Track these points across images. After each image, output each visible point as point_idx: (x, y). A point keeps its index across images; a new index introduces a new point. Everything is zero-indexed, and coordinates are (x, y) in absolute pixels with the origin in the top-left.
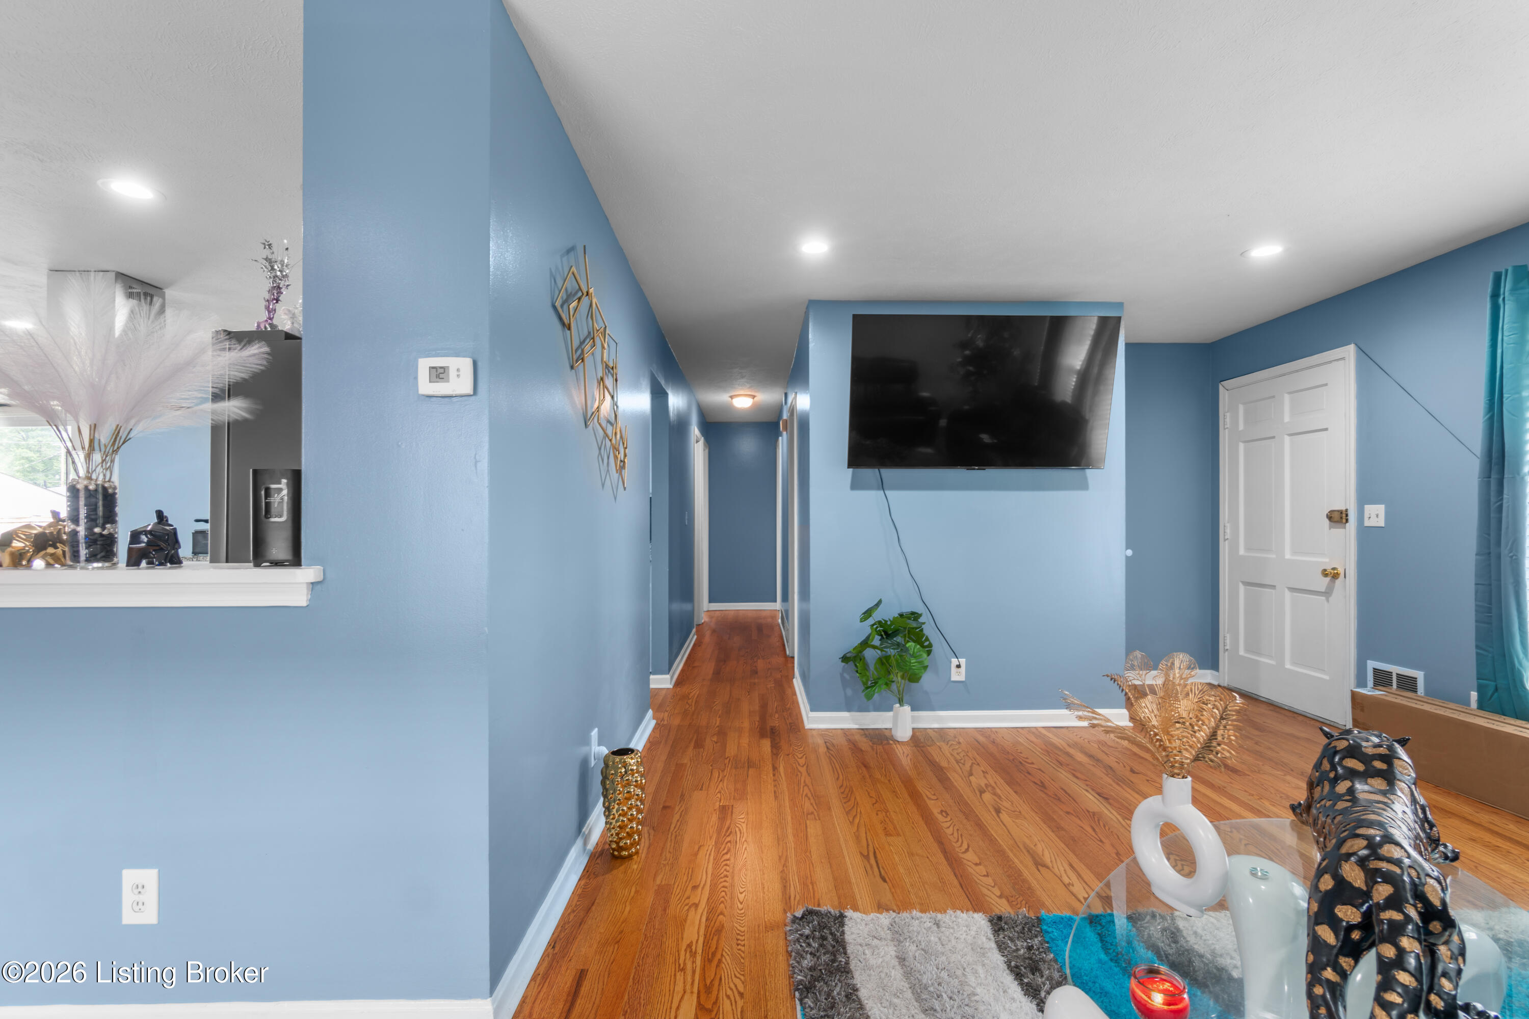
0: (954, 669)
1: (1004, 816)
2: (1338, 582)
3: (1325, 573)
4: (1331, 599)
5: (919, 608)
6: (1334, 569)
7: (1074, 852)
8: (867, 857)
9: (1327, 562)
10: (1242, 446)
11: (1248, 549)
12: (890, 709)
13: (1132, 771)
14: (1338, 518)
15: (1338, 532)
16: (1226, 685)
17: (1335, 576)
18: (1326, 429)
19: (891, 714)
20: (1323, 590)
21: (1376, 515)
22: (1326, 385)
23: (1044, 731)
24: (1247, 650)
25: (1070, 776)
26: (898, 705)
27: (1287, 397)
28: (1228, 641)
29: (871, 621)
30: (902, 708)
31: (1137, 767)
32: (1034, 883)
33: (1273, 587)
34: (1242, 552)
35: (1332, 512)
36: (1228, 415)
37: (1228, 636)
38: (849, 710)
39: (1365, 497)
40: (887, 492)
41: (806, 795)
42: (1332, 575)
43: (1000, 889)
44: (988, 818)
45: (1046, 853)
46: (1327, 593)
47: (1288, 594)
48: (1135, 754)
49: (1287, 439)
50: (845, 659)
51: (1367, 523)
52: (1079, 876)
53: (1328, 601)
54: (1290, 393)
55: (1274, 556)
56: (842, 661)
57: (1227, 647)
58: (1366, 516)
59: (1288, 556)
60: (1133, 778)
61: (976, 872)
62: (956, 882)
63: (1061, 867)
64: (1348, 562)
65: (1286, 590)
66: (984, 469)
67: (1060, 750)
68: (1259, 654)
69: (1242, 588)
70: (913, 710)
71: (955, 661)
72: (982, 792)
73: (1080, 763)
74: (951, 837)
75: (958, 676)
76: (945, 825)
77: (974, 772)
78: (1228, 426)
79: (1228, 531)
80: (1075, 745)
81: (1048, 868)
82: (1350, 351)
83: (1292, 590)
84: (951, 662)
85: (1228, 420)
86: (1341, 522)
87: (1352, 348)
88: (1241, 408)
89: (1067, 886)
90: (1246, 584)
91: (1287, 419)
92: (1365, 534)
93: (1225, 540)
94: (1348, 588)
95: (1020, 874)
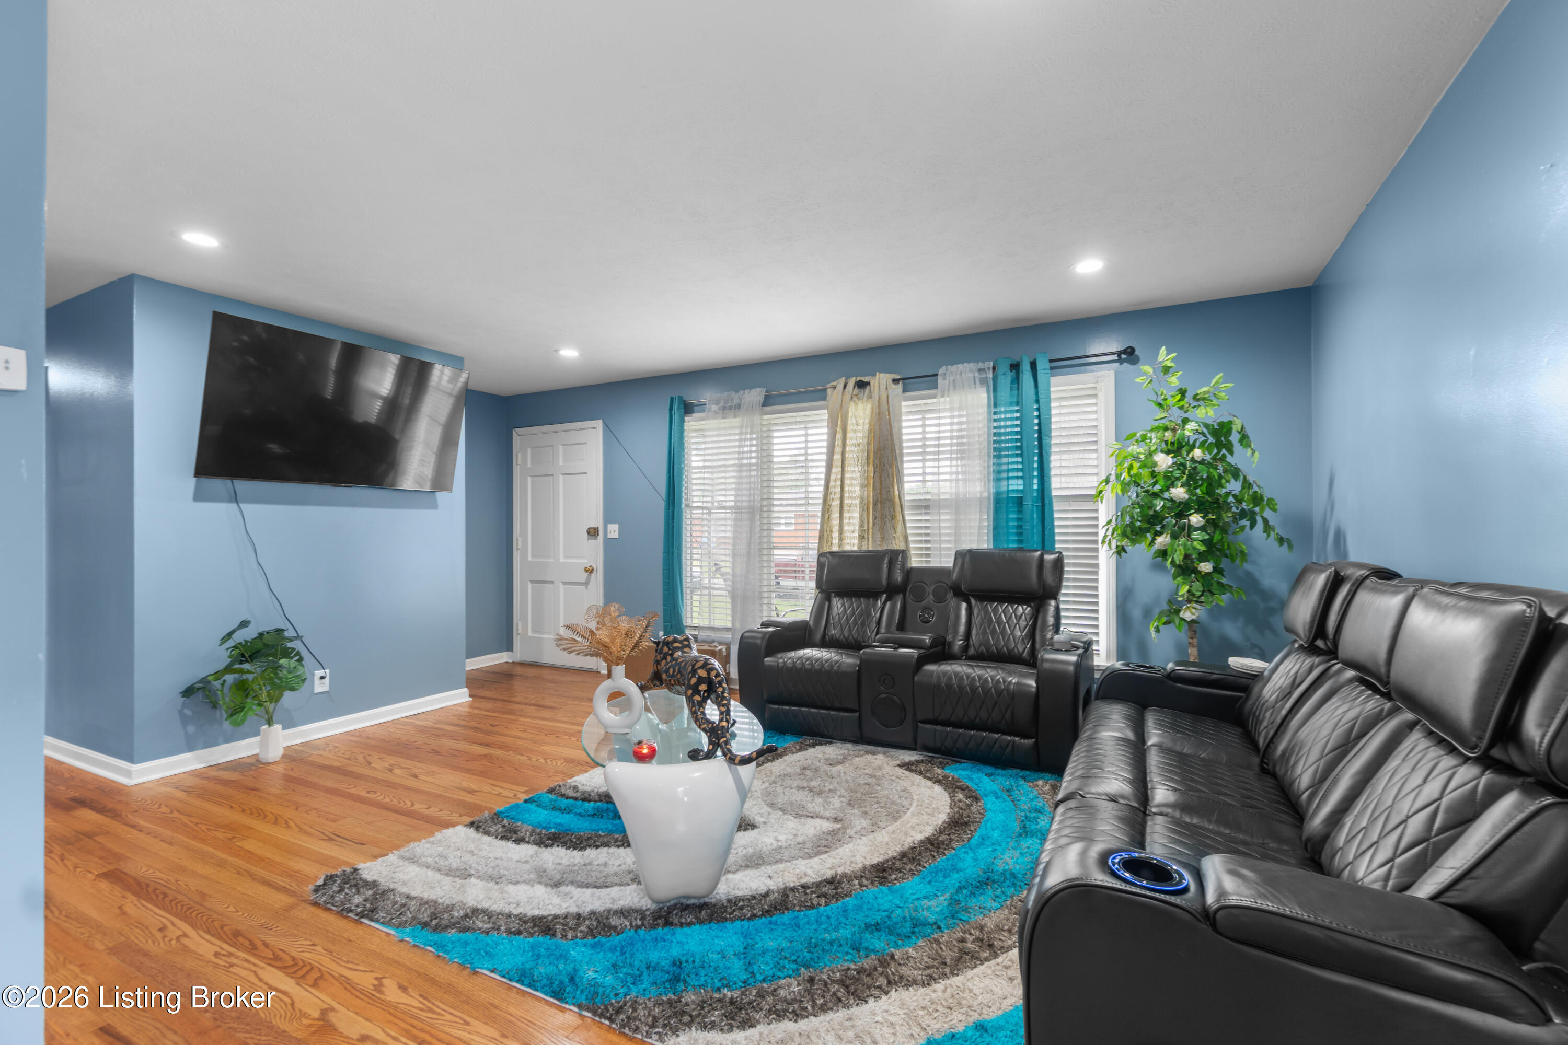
0: (317, 681)
1: (422, 777)
2: (593, 575)
3: (586, 570)
4: (589, 587)
5: (281, 624)
6: (590, 566)
7: (489, 778)
8: (330, 839)
9: (586, 562)
10: (529, 479)
11: (533, 556)
12: (257, 733)
13: (492, 725)
14: (593, 533)
15: (593, 542)
16: (518, 661)
17: (592, 571)
18: (586, 473)
19: (256, 739)
20: (584, 581)
21: (614, 531)
22: (586, 443)
23: (405, 720)
24: (534, 631)
25: (451, 741)
26: (266, 727)
27: (561, 448)
28: (520, 627)
29: (230, 643)
30: (272, 728)
31: (493, 723)
32: (477, 802)
33: (552, 582)
34: (530, 559)
35: (589, 528)
36: (519, 454)
37: (520, 623)
38: (190, 749)
39: (607, 521)
40: (241, 505)
41: (208, 830)
42: (590, 571)
43: (456, 813)
44: (412, 783)
45: (471, 785)
46: (586, 584)
47: (562, 586)
48: (487, 716)
49: (561, 477)
50: (188, 692)
51: (609, 536)
52: (501, 787)
53: (587, 588)
54: (563, 445)
55: (552, 560)
56: (183, 697)
57: (519, 632)
58: (609, 531)
59: (562, 560)
60: (495, 729)
61: (433, 811)
62: (422, 823)
63: (487, 788)
64: (599, 563)
65: (561, 584)
66: (351, 487)
67: (431, 728)
68: (542, 632)
69: (530, 585)
70: (284, 728)
71: (320, 673)
72: (391, 770)
73: (452, 731)
74: (392, 803)
75: (320, 687)
76: (381, 798)
77: (371, 761)
78: (519, 463)
79: (520, 543)
80: (439, 722)
81: (478, 791)
82: (599, 423)
83: (564, 583)
84: (314, 675)
85: (519, 458)
86: (594, 535)
87: (600, 422)
88: (529, 450)
89: (499, 795)
90: (533, 582)
91: (561, 463)
92: (608, 542)
93: (518, 550)
94: (598, 578)
95: (464, 801)
